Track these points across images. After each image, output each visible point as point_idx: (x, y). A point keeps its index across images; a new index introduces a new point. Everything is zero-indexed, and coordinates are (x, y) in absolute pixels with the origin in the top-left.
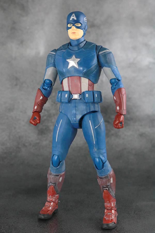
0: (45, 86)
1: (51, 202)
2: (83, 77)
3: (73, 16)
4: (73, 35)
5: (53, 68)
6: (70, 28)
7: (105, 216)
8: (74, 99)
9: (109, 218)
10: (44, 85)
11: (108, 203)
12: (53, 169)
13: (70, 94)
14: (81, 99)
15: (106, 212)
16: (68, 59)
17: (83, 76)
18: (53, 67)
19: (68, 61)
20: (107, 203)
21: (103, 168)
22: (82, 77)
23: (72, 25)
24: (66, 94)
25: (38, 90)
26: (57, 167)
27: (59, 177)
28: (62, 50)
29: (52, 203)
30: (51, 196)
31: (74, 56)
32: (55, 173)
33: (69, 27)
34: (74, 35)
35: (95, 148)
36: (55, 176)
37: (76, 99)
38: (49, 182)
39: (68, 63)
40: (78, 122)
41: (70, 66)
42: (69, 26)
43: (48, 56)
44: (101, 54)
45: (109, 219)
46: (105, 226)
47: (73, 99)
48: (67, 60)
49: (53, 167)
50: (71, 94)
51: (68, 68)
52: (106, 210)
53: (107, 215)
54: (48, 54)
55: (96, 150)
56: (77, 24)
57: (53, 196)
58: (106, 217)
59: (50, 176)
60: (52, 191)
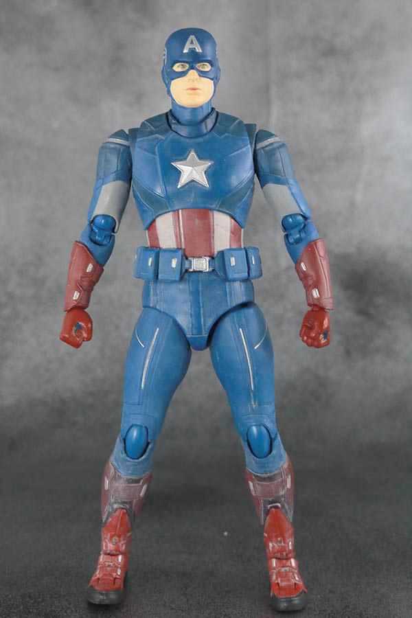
0: (96, 233)
1: (116, 555)
2: (218, 211)
3: (192, 43)
4: (190, 94)
5: (120, 183)
6: (183, 74)
7: (277, 578)
8: (194, 272)
9: (289, 580)
10: (92, 230)
11: (280, 542)
12: (129, 463)
13: (184, 258)
14: (213, 270)
15: (275, 565)
16: (175, 160)
17: (217, 209)
18: (123, 180)
19: (179, 166)
20: (276, 543)
21: (271, 451)
22: (215, 212)
23: (188, 65)
24: (174, 258)
25: (75, 244)
26: (138, 458)
27: (141, 484)
28: (154, 136)
29: (120, 557)
30: (117, 538)
31: (193, 153)
32: (132, 474)
33: (176, 70)
34: (195, 94)
35: (252, 401)
36: (132, 483)
37: (201, 272)
38: (112, 500)
39: (178, 173)
40: (207, 335)
41: (184, 180)
42: (177, 68)
43: (102, 147)
44: (263, 148)
45: (289, 583)
46: (283, 605)
47: (191, 270)
48: (173, 164)
49: (128, 459)
50: (187, 258)
51: (179, 186)
52: (274, 561)
53: (279, 574)
54: (101, 145)
55: (254, 406)
56: (202, 63)
57: (122, 538)
58: (279, 579)
59: (117, 484)
60: (121, 525)
